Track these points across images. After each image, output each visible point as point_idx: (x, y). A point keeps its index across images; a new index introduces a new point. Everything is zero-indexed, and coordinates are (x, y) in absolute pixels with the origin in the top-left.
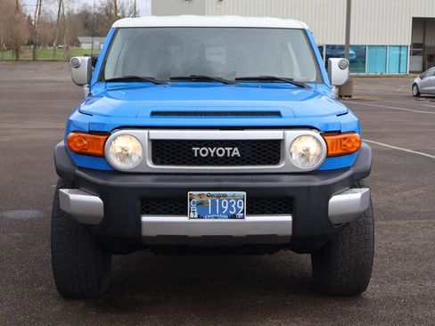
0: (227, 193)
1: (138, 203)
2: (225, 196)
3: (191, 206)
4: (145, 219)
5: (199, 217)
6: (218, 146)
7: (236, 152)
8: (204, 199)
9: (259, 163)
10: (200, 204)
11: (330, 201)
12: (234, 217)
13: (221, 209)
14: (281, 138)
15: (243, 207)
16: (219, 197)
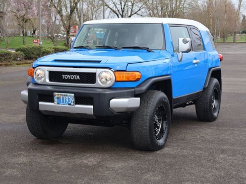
0: (68, 94)
1: (38, 96)
2: (67, 95)
3: (55, 99)
4: (40, 103)
5: (58, 104)
6: (71, 75)
7: (78, 77)
8: (60, 96)
9: (87, 83)
10: (58, 98)
11: (111, 101)
12: (70, 104)
13: (66, 101)
14: (95, 72)
15: (73, 100)
16: (65, 95)
